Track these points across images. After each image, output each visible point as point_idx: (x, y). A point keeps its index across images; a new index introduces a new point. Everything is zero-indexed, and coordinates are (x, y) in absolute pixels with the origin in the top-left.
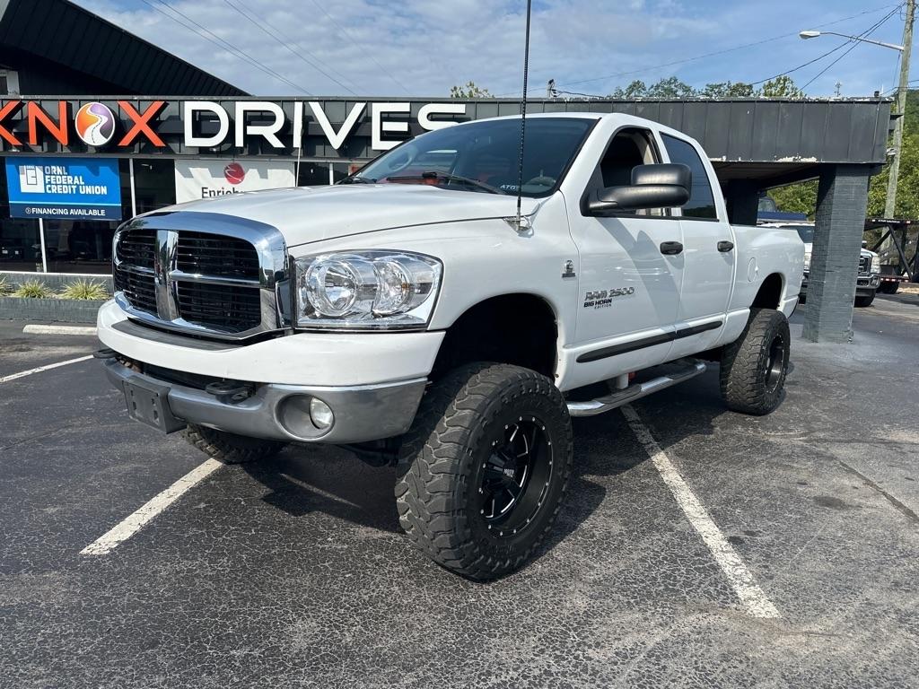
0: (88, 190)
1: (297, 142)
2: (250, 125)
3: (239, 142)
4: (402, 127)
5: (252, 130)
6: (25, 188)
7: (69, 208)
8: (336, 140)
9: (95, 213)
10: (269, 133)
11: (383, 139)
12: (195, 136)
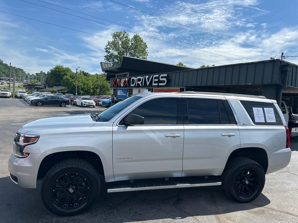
0: (124, 94)
3: (136, 85)
6: (118, 94)
7: (122, 98)
8: (148, 84)
11: (154, 83)
12: (132, 84)
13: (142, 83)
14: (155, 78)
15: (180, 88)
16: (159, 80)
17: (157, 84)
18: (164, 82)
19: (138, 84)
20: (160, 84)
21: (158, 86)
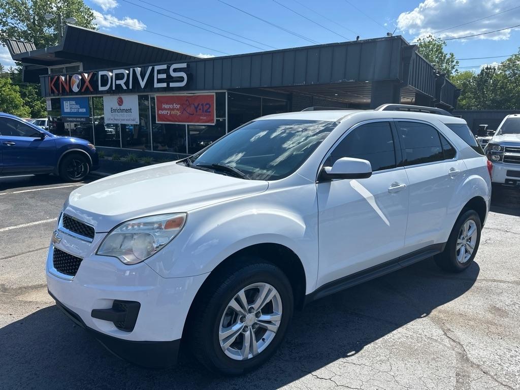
0: (81, 110)
1: (131, 87)
2: (117, 80)
3: (114, 88)
4: (164, 76)
5: (118, 82)
6: (66, 110)
7: (76, 118)
8: (143, 84)
9: (83, 119)
10: (122, 82)
11: (158, 82)
12: (101, 86)
13: (127, 83)
14: (159, 72)
15: (216, 93)
16: (169, 76)
17: (165, 85)
18: (181, 79)
19: (118, 87)
20: (172, 85)
21: (168, 89)
